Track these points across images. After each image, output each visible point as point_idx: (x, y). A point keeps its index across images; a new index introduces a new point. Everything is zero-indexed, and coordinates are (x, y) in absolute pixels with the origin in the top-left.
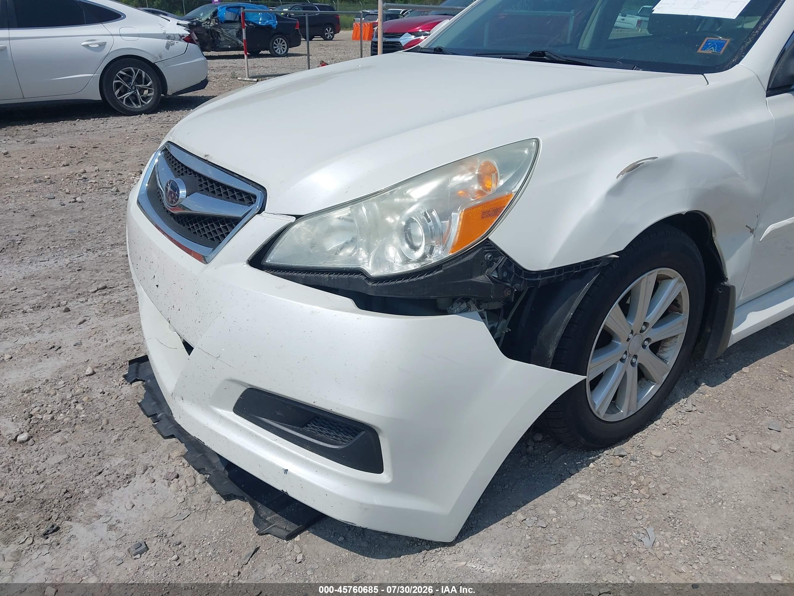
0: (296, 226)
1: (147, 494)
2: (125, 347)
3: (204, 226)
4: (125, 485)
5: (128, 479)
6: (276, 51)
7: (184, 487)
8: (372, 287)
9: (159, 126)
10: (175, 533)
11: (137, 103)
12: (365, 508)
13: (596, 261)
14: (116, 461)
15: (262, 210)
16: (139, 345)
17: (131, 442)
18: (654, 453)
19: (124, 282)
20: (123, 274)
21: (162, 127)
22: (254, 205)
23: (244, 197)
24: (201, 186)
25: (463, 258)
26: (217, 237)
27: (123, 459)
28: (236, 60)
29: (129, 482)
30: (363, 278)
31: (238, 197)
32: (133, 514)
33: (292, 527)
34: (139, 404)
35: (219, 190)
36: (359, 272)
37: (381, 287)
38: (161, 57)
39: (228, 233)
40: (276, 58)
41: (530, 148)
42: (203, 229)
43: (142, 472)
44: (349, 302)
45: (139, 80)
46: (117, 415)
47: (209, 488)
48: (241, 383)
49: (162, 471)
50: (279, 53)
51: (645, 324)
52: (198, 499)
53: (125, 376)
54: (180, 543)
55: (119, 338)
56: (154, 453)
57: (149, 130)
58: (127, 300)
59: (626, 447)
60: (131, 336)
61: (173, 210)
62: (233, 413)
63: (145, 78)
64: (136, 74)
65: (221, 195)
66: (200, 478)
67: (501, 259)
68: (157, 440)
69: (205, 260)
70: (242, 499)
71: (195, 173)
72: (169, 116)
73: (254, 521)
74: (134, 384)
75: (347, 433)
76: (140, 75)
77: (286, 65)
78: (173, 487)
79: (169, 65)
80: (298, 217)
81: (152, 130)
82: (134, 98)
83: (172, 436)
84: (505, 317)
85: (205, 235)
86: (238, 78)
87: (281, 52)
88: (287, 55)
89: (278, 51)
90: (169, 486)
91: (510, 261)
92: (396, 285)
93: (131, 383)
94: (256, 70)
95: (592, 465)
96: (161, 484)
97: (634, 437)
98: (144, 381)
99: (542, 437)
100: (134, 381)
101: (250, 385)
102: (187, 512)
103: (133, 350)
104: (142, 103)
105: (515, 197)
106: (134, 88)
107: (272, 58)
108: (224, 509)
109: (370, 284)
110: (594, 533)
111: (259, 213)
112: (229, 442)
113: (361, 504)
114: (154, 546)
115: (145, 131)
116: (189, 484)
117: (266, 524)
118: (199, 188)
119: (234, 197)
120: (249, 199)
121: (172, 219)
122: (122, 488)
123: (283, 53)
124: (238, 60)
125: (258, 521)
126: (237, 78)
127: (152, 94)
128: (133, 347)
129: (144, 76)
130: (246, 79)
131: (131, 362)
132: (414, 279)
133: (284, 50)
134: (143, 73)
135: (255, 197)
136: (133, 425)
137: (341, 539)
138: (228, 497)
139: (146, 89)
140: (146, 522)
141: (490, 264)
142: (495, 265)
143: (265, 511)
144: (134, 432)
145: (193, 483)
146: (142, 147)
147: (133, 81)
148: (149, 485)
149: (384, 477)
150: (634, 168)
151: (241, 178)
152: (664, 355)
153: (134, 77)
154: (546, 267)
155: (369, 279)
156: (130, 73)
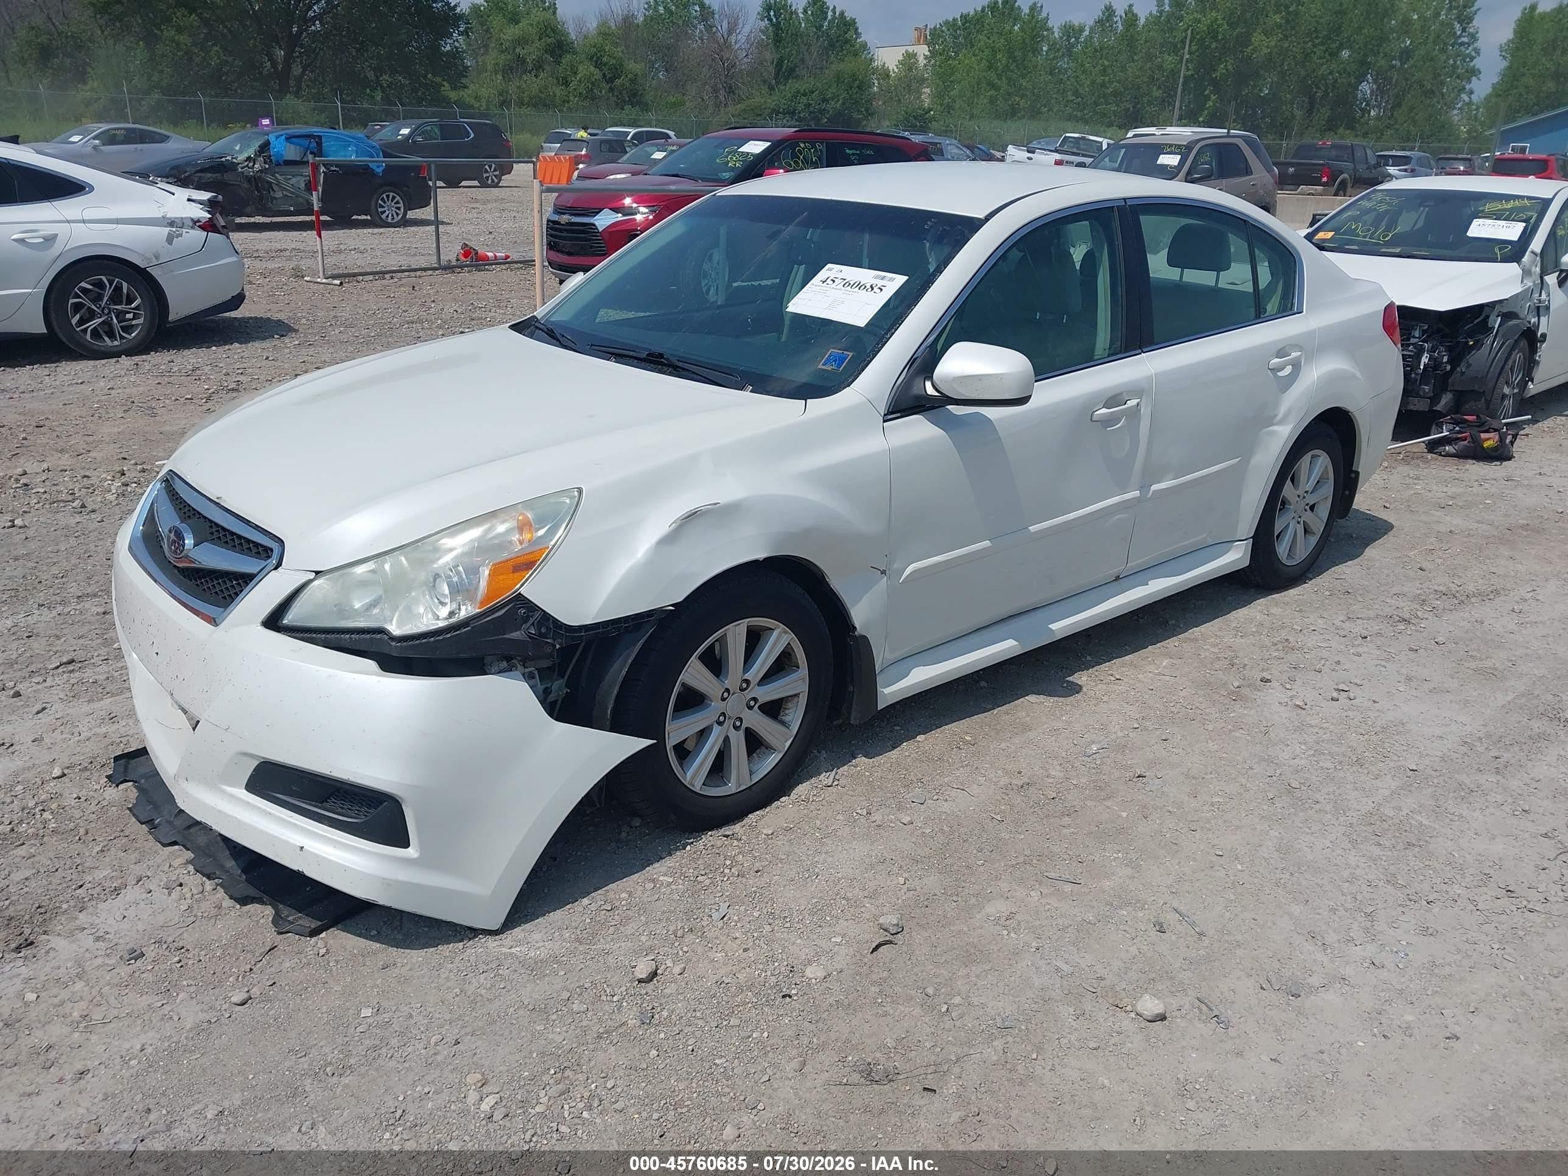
0: (316, 583)
1: (142, 904)
2: (107, 741)
3: (215, 582)
4: (113, 897)
5: (117, 891)
6: (384, 216)
7: (188, 895)
8: (396, 647)
9: (153, 382)
10: (177, 940)
11: (112, 335)
12: (388, 884)
13: (650, 614)
14: (99, 875)
15: (279, 565)
16: (127, 738)
17: (119, 852)
18: (765, 832)
19: (101, 652)
20: (99, 641)
21: (159, 383)
22: (269, 560)
23: (260, 549)
24: (212, 533)
25: (493, 614)
26: (230, 595)
27: (110, 871)
28: (305, 234)
29: (118, 894)
30: (386, 637)
31: (254, 550)
32: (125, 925)
33: (315, 924)
34: (129, 809)
35: (233, 540)
36: (381, 631)
37: (405, 647)
38: (157, 258)
39: (241, 591)
40: (382, 230)
41: (571, 498)
42: (214, 586)
43: (134, 882)
44: (371, 664)
45: (117, 296)
46: (99, 823)
47: (221, 893)
48: (253, 756)
49: (161, 881)
50: (389, 220)
51: (747, 681)
52: (206, 906)
53: (108, 777)
54: (183, 948)
55: (98, 730)
56: (151, 863)
57: (134, 391)
58: (108, 678)
59: (737, 828)
60: (116, 726)
61: (178, 562)
62: (245, 791)
63: (128, 295)
64: (111, 285)
65: (235, 546)
66: (209, 885)
67: (537, 615)
68: (154, 849)
69: (215, 622)
70: (262, 902)
71: (205, 518)
72: (173, 362)
73: (273, 922)
74: (122, 787)
75: (369, 806)
76: (118, 289)
77: (400, 245)
78: (175, 895)
79: (172, 271)
80: (317, 573)
81: (141, 389)
82: (106, 328)
83: (175, 843)
84: (561, 675)
85: (216, 593)
86: (306, 278)
87: (393, 219)
88: (405, 223)
89: (388, 216)
90: (170, 894)
91: (546, 617)
92: (421, 644)
93: (117, 786)
94: (342, 256)
95: (688, 848)
96: (159, 895)
97: (750, 816)
98: (135, 782)
99: (640, 821)
100: (122, 783)
101: (263, 758)
102: (192, 919)
103: (118, 744)
104: (122, 337)
105: (552, 549)
106: (106, 311)
107: (376, 230)
108: (238, 914)
109: (393, 644)
110: (663, 912)
111: (276, 569)
112: (239, 823)
113: (384, 879)
114: (151, 952)
115: (128, 390)
116: (195, 891)
117: (287, 923)
118: (209, 537)
119: (250, 549)
120: (264, 552)
121: (176, 571)
122: (110, 901)
123: (396, 220)
124: (309, 232)
125: (278, 921)
126: (303, 277)
127: (141, 321)
128: (118, 740)
129: (125, 291)
130: (319, 280)
131: (116, 759)
132: (441, 638)
133: (398, 215)
134: (125, 285)
135: (272, 550)
136: (121, 834)
137: (374, 933)
138: (243, 901)
139: (130, 313)
140: (141, 931)
141: (526, 620)
142: (532, 621)
143: (285, 911)
144: (123, 841)
145: (201, 890)
146: (124, 424)
147: (106, 299)
148: (144, 896)
149: (411, 852)
150: (692, 516)
151: (257, 528)
152: (787, 719)
153: (108, 292)
154: (589, 622)
155: (393, 638)
156: (100, 285)
